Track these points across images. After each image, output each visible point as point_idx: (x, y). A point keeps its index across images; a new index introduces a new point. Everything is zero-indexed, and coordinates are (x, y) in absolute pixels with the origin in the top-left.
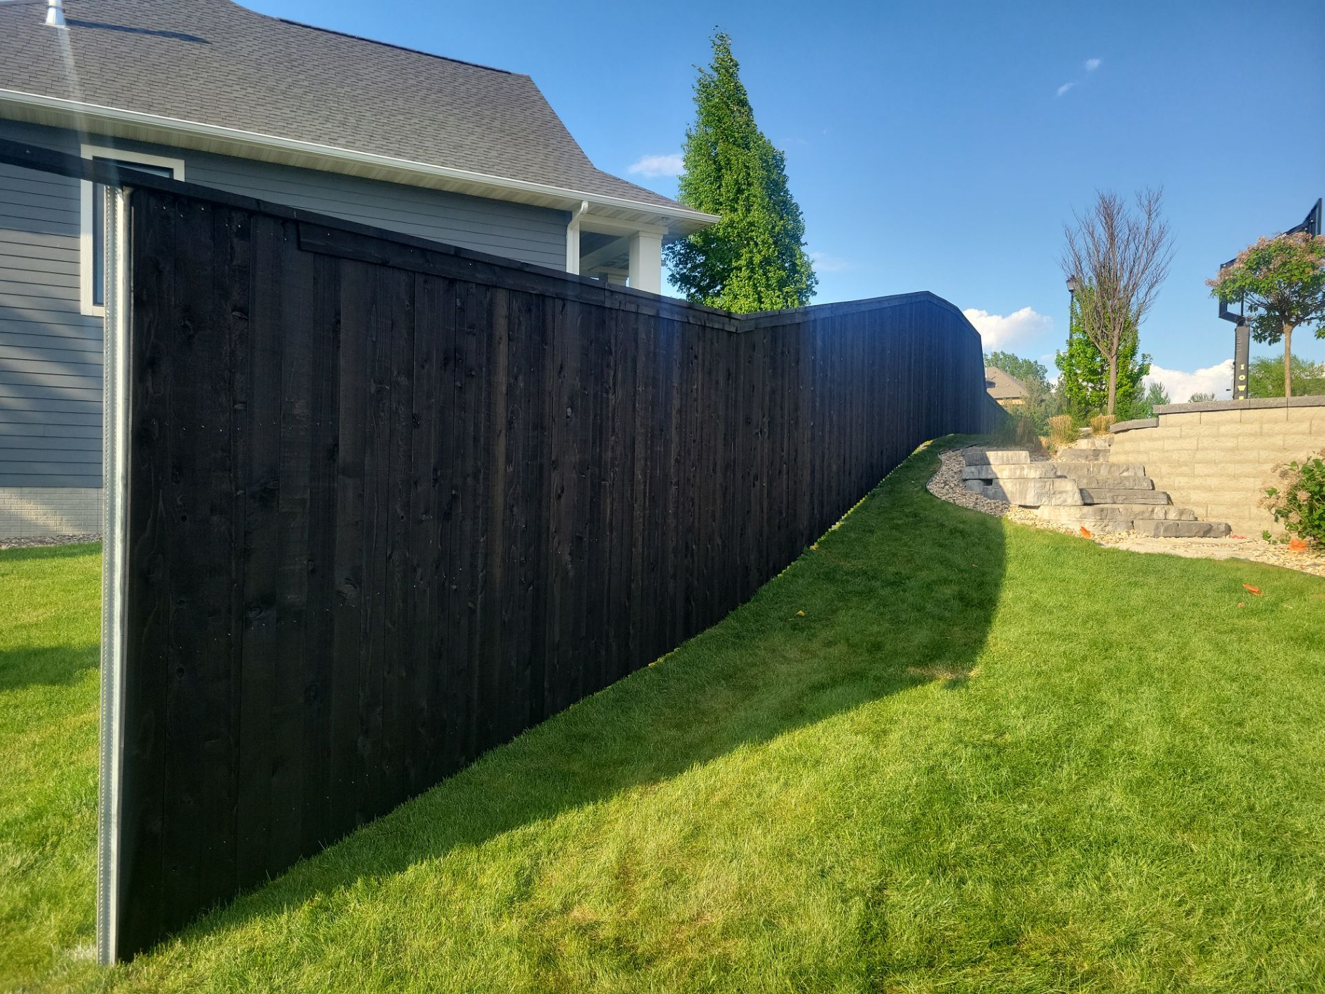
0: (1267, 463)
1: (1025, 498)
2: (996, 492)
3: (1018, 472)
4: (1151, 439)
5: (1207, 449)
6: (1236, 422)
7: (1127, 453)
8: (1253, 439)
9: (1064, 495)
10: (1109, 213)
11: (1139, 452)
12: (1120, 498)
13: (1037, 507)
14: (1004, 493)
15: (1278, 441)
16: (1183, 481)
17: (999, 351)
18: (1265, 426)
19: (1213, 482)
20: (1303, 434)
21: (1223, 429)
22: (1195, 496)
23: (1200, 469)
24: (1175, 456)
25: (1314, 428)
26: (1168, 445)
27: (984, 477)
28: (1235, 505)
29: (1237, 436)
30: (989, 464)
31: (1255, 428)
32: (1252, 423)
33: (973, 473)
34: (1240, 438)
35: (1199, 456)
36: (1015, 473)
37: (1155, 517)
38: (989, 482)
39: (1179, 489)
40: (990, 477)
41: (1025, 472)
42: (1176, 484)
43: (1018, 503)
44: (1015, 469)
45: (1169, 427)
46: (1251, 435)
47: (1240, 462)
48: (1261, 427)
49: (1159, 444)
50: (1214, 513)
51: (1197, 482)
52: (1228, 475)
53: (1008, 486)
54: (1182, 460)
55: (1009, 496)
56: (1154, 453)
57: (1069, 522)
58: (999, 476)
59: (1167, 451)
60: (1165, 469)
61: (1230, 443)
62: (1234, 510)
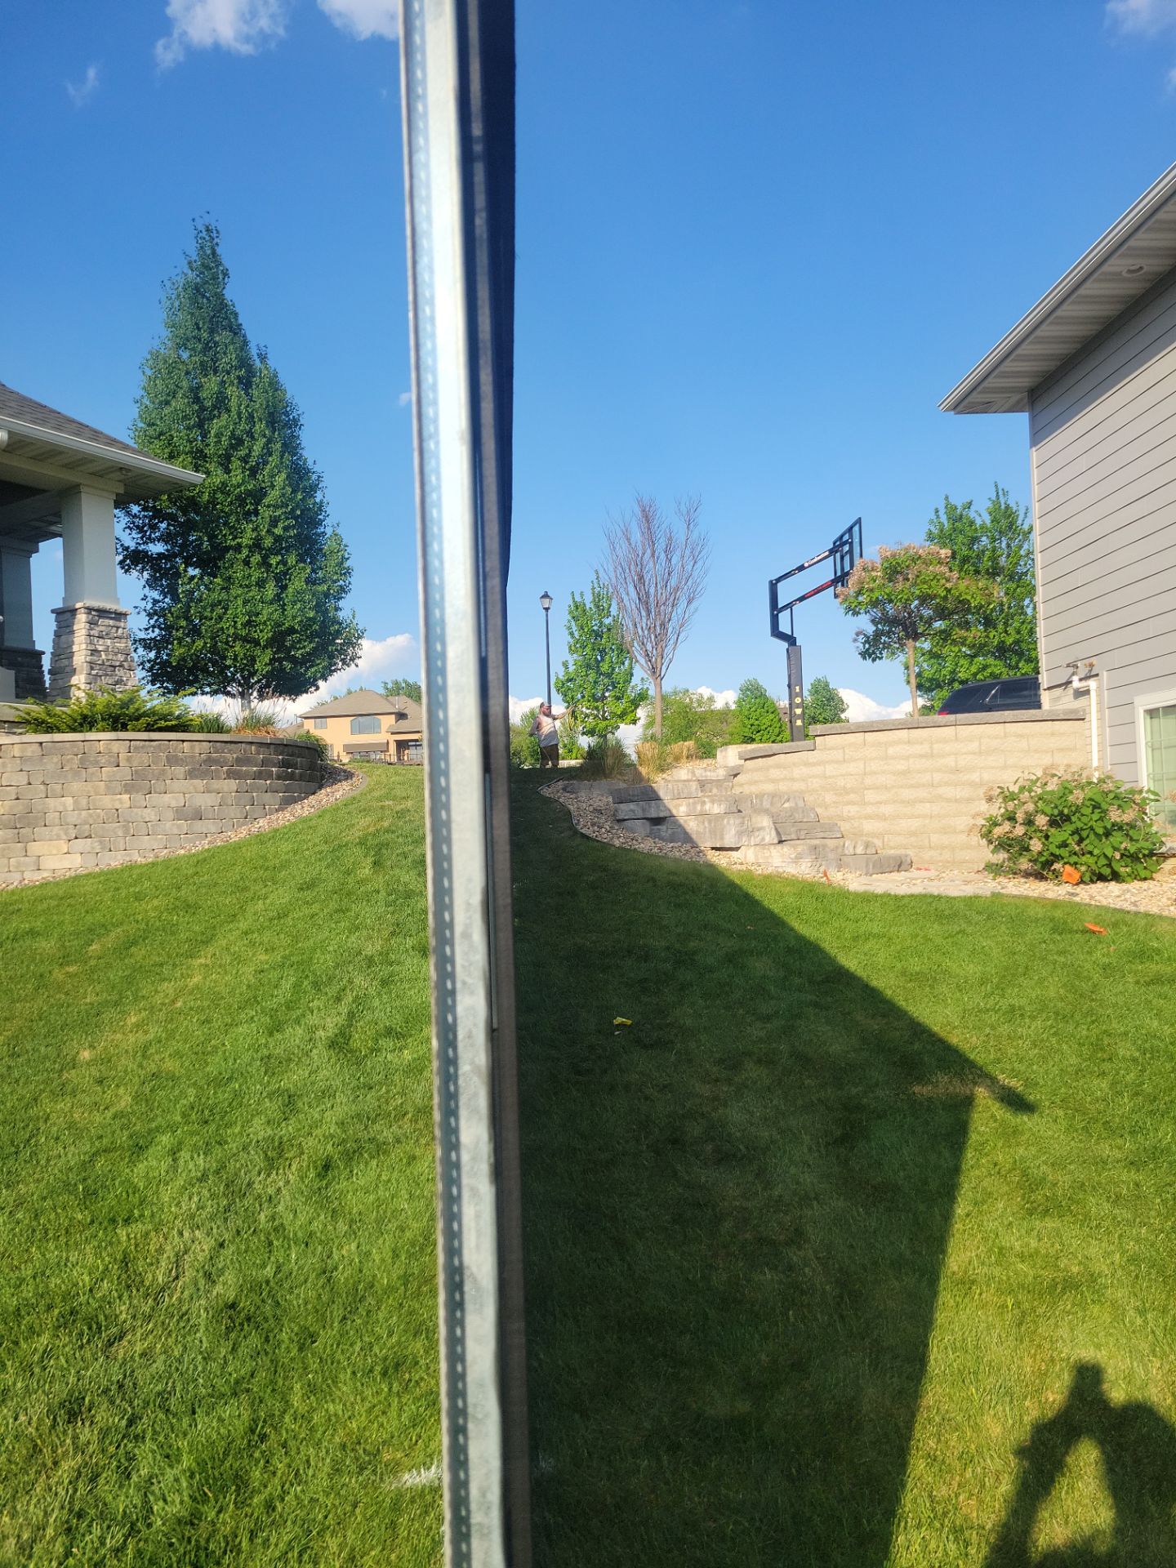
0: (941, 786)
1: (722, 838)
2: (673, 833)
3: (699, 808)
4: (807, 764)
5: (875, 773)
6: (905, 743)
7: (773, 781)
8: (924, 760)
9: (762, 833)
10: (647, 517)
11: (793, 780)
12: (802, 833)
13: (737, 849)
14: (686, 833)
15: (950, 761)
16: (853, 810)
17: (400, 679)
18: (935, 746)
19: (887, 810)
20: (974, 754)
21: (891, 751)
22: (869, 826)
23: (870, 796)
24: (841, 782)
25: (983, 748)
26: (830, 770)
27: (653, 814)
28: (913, 834)
29: (907, 758)
30: (658, 799)
31: (924, 748)
32: (922, 743)
33: (633, 811)
34: (911, 761)
35: (868, 781)
36: (695, 808)
37: (846, 852)
38: (657, 821)
39: (849, 819)
40: (662, 815)
41: (707, 806)
42: (845, 814)
43: (709, 844)
44: (694, 803)
45: (829, 749)
46: (921, 756)
47: (912, 786)
48: (931, 747)
49: (818, 770)
50: (892, 844)
51: (869, 810)
52: (902, 802)
53: (692, 826)
54: (848, 786)
55: (694, 836)
56: (814, 781)
57: (784, 865)
58: (674, 812)
59: (830, 777)
60: (829, 798)
61: (901, 766)
62: (913, 839)
